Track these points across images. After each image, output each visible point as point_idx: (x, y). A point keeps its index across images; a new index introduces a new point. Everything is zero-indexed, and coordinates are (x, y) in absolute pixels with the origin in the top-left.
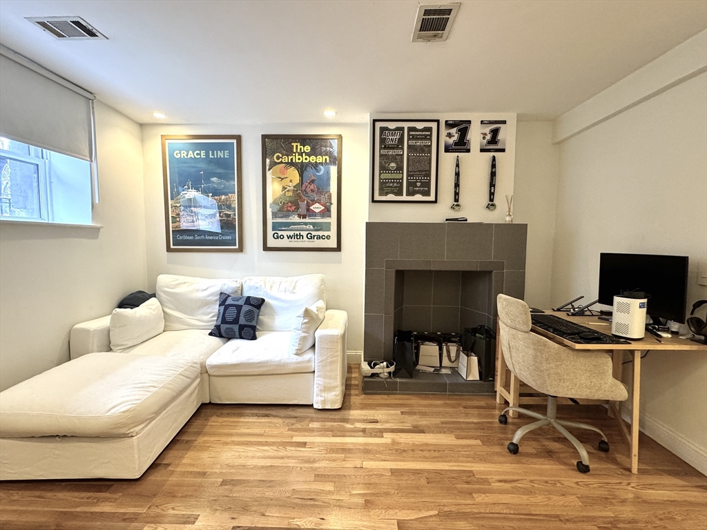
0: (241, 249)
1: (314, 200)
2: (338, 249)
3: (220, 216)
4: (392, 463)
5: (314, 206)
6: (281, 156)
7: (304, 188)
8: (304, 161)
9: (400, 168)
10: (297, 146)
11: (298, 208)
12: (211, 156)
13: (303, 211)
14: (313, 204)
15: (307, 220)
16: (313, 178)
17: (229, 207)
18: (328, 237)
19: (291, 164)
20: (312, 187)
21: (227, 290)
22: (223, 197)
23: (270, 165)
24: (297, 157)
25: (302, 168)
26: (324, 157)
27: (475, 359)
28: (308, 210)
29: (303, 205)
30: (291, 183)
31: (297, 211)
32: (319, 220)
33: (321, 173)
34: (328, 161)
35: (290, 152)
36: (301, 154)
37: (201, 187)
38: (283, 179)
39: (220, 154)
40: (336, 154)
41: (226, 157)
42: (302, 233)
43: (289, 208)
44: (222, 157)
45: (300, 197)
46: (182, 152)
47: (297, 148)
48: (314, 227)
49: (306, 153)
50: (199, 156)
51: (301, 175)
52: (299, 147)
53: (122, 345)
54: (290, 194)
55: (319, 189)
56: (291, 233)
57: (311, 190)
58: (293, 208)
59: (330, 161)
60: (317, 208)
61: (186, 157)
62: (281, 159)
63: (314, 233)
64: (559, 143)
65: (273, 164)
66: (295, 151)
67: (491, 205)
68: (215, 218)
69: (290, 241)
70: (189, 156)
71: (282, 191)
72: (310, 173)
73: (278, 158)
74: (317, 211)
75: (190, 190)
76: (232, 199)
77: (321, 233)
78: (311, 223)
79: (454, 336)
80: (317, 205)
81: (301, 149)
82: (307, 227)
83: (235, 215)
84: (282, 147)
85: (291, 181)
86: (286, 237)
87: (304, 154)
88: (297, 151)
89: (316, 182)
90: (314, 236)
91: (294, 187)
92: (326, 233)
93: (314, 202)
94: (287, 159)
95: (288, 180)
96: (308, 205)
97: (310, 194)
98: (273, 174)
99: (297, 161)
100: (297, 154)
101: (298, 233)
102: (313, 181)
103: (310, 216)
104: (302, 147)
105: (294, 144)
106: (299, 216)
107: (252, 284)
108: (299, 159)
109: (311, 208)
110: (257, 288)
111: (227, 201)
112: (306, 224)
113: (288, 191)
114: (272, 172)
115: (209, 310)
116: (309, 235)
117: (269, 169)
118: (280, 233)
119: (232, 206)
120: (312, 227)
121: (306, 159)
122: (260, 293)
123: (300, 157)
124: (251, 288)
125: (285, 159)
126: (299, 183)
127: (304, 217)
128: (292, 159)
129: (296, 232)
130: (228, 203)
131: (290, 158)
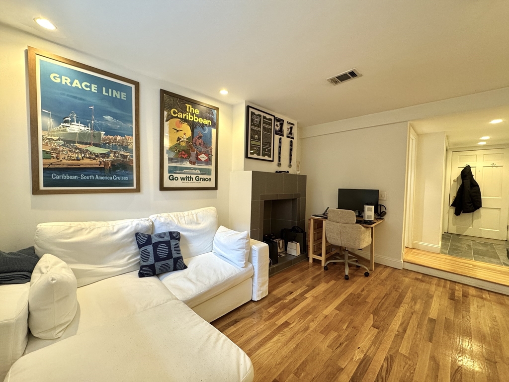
0: (138, 190)
1: (201, 151)
2: (216, 188)
3: (114, 156)
4: (330, 306)
5: (201, 156)
6: (177, 112)
7: (194, 141)
8: (195, 120)
9: (259, 139)
10: (189, 107)
11: (189, 156)
12: (104, 93)
13: (193, 158)
14: (200, 154)
15: (196, 166)
16: (201, 135)
17: (126, 148)
18: (210, 180)
19: (185, 120)
20: (200, 141)
21: (141, 229)
22: (119, 138)
23: (168, 117)
24: (190, 116)
25: (193, 126)
26: (208, 121)
27: (298, 244)
28: (197, 158)
29: (193, 154)
30: (184, 136)
31: (189, 159)
32: (204, 167)
33: (206, 132)
34: (210, 124)
35: (184, 111)
36: (193, 114)
37: (91, 123)
38: (178, 131)
39: (116, 94)
40: (215, 121)
41: (122, 98)
42: (192, 176)
43: (183, 156)
44: (119, 97)
45: (192, 148)
46: (64, 78)
47: (189, 109)
48: (201, 172)
49: (196, 114)
50: (88, 89)
51: (192, 131)
52: (191, 109)
53: (61, 325)
54: (184, 144)
55: (204, 144)
56: (184, 176)
57: (199, 143)
58: (186, 155)
59: (212, 124)
60: (203, 157)
61: (69, 85)
62: (177, 115)
63: (201, 176)
64: (301, 139)
65: (170, 117)
66: (188, 111)
67: (290, 166)
68: (108, 157)
69: (183, 182)
70: (74, 85)
71: (178, 141)
72: (198, 130)
73: (174, 113)
74: (203, 160)
75: (75, 123)
76: (130, 141)
77: (205, 177)
78: (198, 169)
79: (273, 235)
80: (203, 155)
81: (192, 110)
82: (196, 171)
83: (132, 156)
84: (178, 105)
85: (185, 134)
86: (179, 179)
87: (195, 115)
88: (189, 111)
89: (203, 138)
90: (201, 178)
91: (187, 139)
92: (208, 177)
93: (201, 153)
94: (182, 115)
95: (182, 133)
96: (197, 155)
97: (199, 146)
98: (170, 125)
99: (190, 119)
100: (189, 114)
101: (189, 175)
102: (200, 137)
103: (198, 163)
104: (193, 109)
105: (188, 106)
106: (191, 162)
107: (162, 220)
108: (191, 118)
109: (199, 157)
110: (168, 223)
111: (123, 142)
112: (195, 169)
113: (182, 141)
114: (170, 124)
115: (124, 253)
116: (197, 178)
117: (167, 121)
118: (175, 175)
119: (129, 147)
120: (199, 172)
121: (196, 119)
122: (171, 227)
123: (192, 116)
124: (162, 224)
125: (181, 115)
126: (191, 137)
127: (194, 164)
128: (186, 117)
129: (188, 175)
130: (124, 144)
131: (184, 115)
